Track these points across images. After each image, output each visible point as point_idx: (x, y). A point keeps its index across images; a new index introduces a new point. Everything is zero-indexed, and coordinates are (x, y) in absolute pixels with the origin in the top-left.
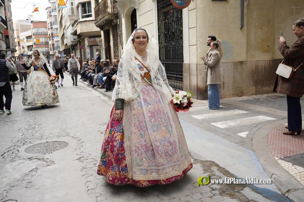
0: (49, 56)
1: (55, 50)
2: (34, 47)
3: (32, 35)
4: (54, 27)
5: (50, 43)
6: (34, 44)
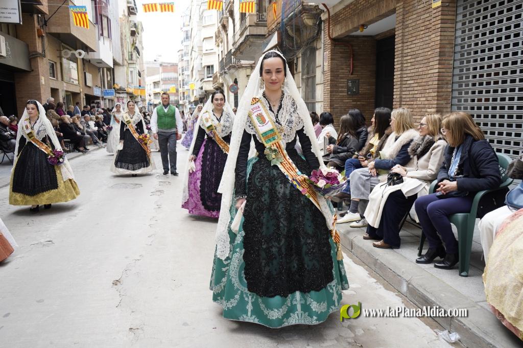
3: (161, 81)
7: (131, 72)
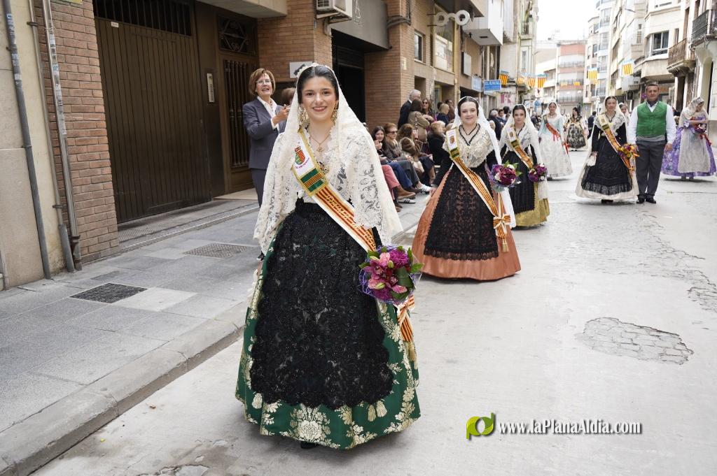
1: (595, 97)
2: (556, 89)
3: (557, 68)
4: (600, 53)
5: (587, 82)
6: (558, 84)
7: (524, 53)
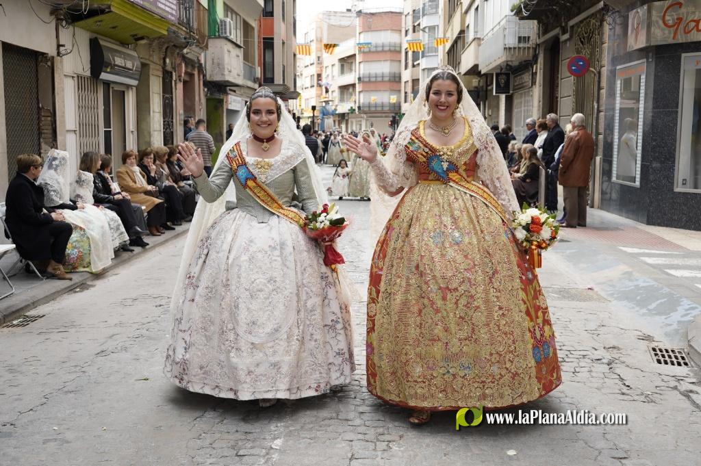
0: (397, 118)
3: (357, 53)
4: (425, 22)
5: (406, 76)
6: (360, 79)
